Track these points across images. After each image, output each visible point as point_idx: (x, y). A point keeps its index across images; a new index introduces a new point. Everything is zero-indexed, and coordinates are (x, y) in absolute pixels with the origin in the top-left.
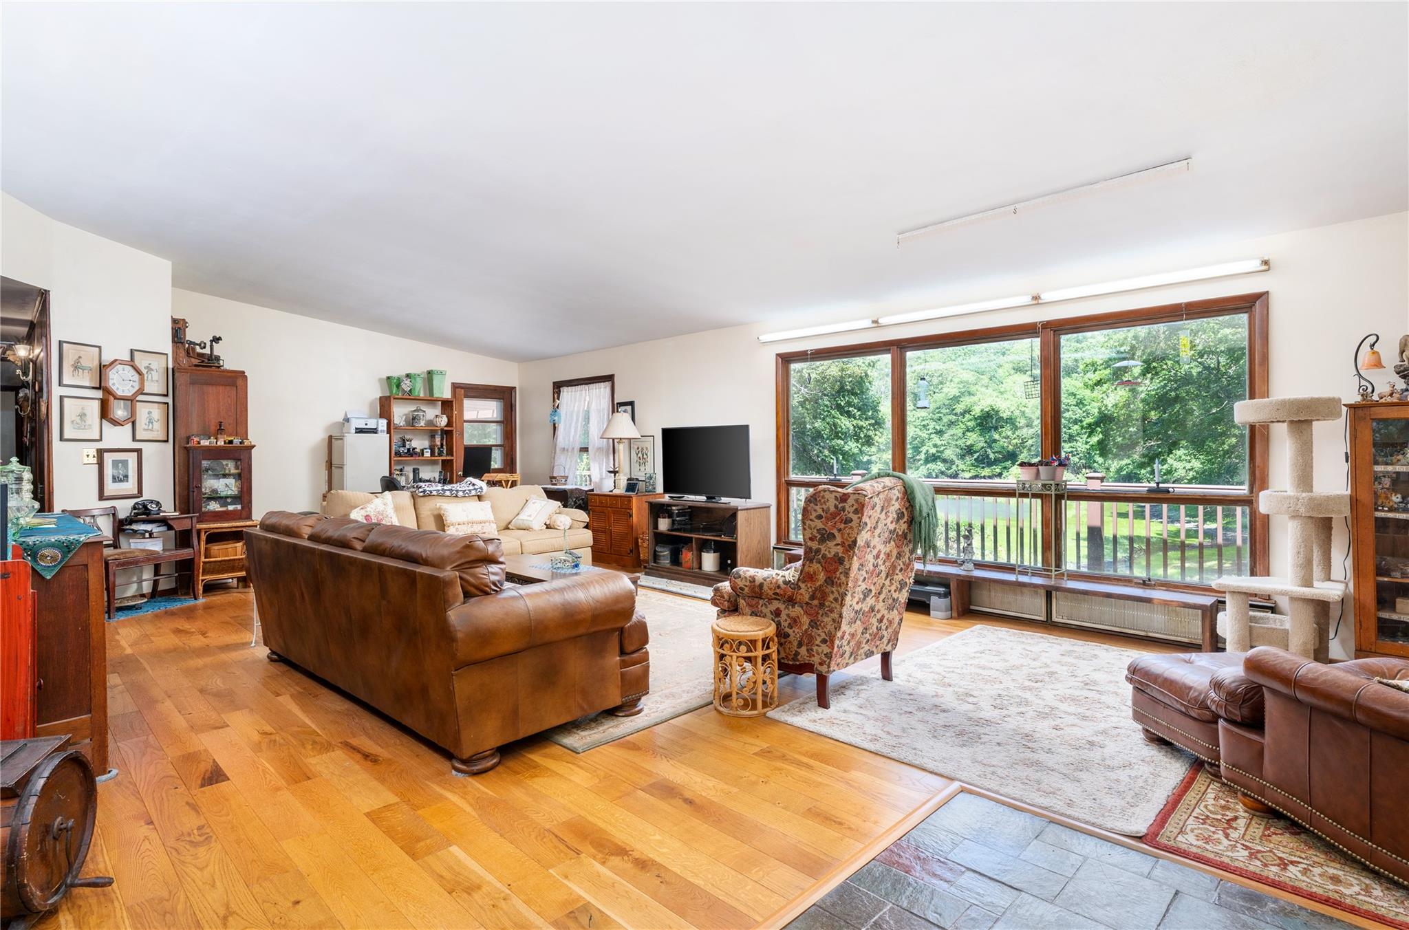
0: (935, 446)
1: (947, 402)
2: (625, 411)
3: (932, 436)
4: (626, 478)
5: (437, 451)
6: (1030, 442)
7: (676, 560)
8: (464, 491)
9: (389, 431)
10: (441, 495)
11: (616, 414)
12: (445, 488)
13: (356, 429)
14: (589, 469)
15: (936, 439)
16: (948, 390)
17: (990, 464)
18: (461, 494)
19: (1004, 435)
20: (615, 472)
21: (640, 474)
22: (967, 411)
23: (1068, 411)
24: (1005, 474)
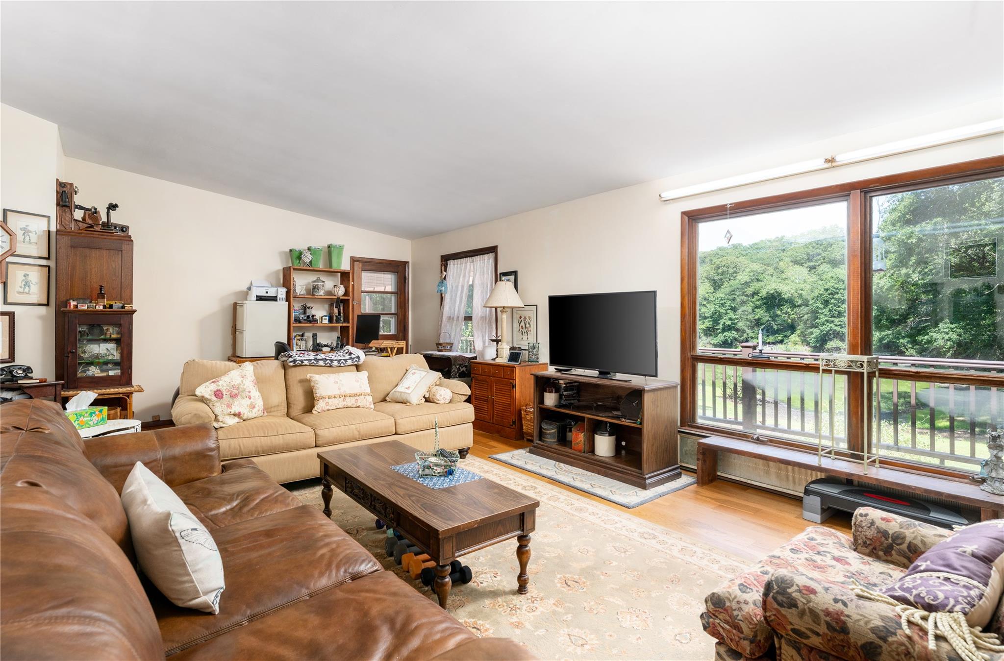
0: (730, 319)
1: (740, 286)
2: (508, 280)
3: (728, 311)
4: (509, 347)
5: (335, 318)
6: (806, 317)
7: (563, 439)
8: (339, 360)
9: (288, 299)
10: (313, 364)
11: (499, 283)
12: (319, 357)
13: (257, 296)
14: (472, 336)
15: (731, 314)
16: (741, 277)
17: (774, 333)
18: (335, 363)
19: (784, 311)
20: (497, 341)
21: (522, 343)
22: (755, 293)
23: (838, 293)
24: (786, 341)
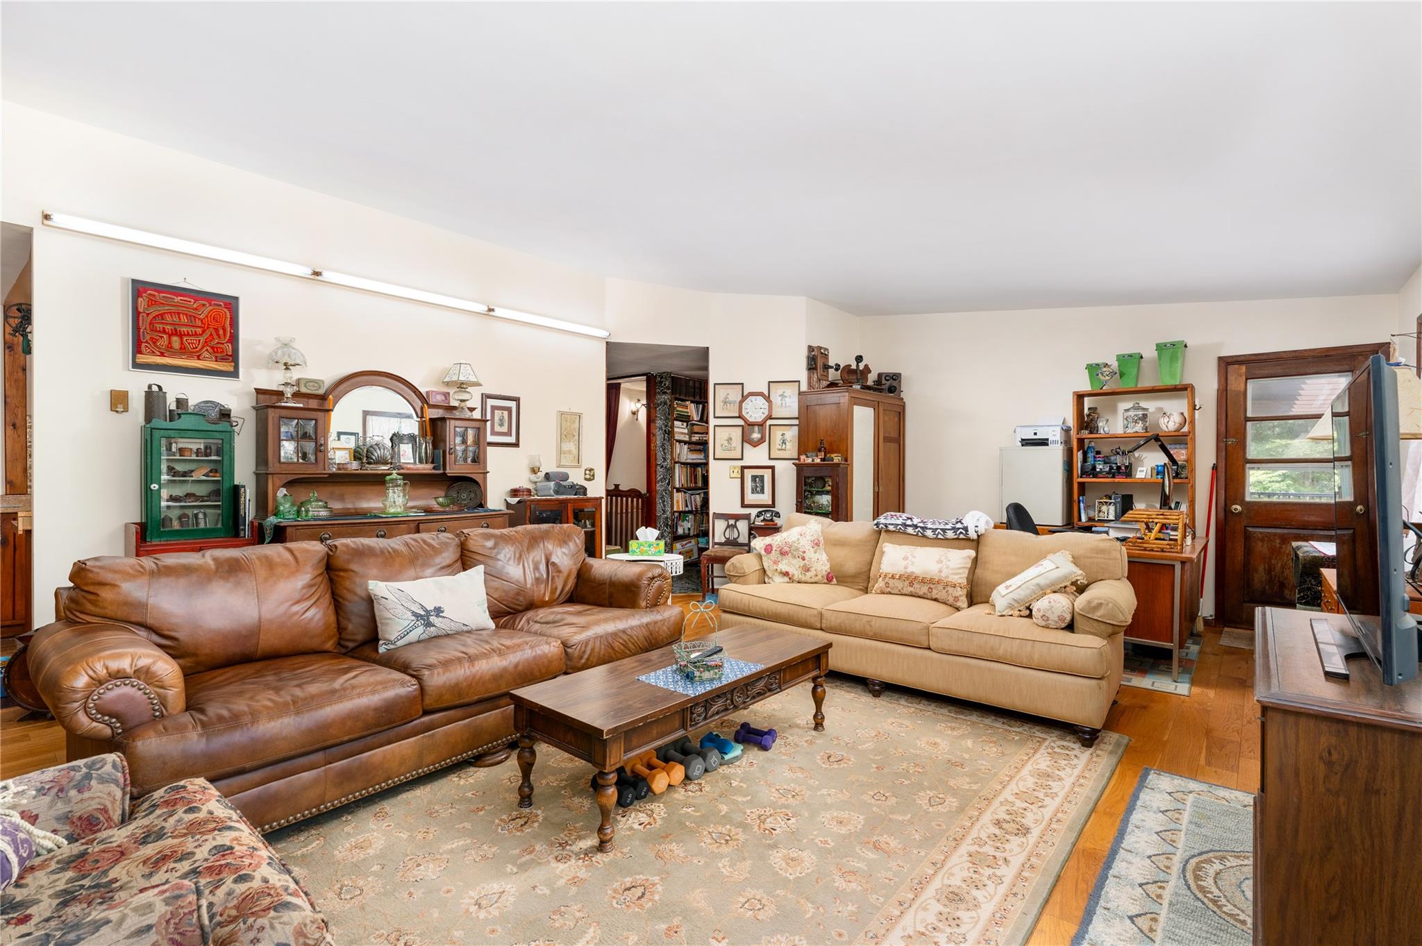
8: (934, 530)
13: (1022, 440)
